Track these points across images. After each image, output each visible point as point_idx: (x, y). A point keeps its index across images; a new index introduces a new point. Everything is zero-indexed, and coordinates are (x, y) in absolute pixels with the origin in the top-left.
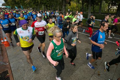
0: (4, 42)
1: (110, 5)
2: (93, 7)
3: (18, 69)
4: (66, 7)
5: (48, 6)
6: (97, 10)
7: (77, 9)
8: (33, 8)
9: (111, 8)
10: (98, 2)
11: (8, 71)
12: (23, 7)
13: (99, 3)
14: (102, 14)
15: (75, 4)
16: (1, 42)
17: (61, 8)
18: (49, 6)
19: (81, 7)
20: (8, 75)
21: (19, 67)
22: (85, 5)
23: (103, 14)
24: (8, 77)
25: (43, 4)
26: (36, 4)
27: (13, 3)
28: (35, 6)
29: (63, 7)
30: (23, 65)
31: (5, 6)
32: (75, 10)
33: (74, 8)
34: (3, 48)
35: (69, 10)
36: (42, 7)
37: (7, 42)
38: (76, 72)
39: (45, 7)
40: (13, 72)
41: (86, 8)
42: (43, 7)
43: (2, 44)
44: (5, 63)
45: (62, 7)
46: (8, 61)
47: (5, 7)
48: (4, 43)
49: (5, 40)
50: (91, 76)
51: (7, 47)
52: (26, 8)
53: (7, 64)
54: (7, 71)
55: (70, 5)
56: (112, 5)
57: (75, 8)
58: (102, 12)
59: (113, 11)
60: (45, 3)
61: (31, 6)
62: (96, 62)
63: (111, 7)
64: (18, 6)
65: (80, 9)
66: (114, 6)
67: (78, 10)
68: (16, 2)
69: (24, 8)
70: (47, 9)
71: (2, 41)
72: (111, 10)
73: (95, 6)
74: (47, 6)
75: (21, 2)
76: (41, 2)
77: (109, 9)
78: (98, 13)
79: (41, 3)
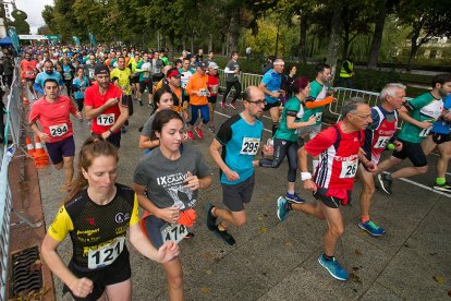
0: (34, 150)
2: (346, 39)
4: (241, 41)
5: (177, 33)
6: (358, 53)
7: (280, 45)
8: (127, 43)
9: (423, 45)
10: (367, 20)
12: (95, 39)
13: (373, 26)
14: (383, 69)
15: (275, 29)
16: (26, 149)
17: (219, 43)
18: (180, 36)
19: (294, 41)
20: (38, 262)
22: (313, 33)
23: (389, 70)
24: (38, 272)
25: (159, 26)
26: (137, 27)
27: (68, 24)
28: (134, 35)
29: (230, 39)
34: (31, 171)
35: (248, 50)
36: (154, 37)
37: (43, 150)
39: (164, 40)
41: (316, 42)
42: (159, 37)
43: (28, 155)
44: (32, 219)
45: (223, 41)
46: (40, 216)
47: (46, 38)
48: (35, 154)
49: (38, 146)
51: (41, 169)
52: (103, 41)
53: (39, 225)
54: (37, 248)
55: (255, 33)
56: (429, 33)
57: (274, 45)
58: (380, 59)
59: (433, 55)
60: (167, 26)
61: (119, 36)
62: (356, 269)
63: (423, 41)
64: (82, 35)
65: (288, 48)
66: (440, 34)
67: (282, 49)
68: (75, 21)
69: (97, 42)
70: (173, 44)
71: (30, 147)
72: (422, 52)
73: (350, 36)
74: (172, 35)
75: (91, 23)
76: (153, 22)
77: (415, 48)
78: (366, 64)
79: (152, 26)
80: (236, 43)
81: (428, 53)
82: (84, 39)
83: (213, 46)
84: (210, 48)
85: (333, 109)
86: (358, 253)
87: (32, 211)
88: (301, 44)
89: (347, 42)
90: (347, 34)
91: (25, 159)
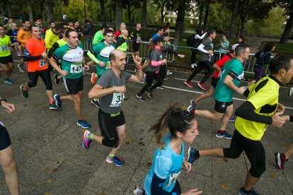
1: (165, 8)
2: (129, 10)
6: (138, 19)
7: (88, 14)
9: (167, 16)
13: (142, 3)
14: (149, 29)
17: (38, 11)
19: (98, 11)
22: (109, 6)
29: (47, 8)
32: (83, 17)
33: (78, 12)
35: (64, 16)
38: (96, 174)
41: (112, 12)
50: (132, 172)
55: (66, 4)
56: (168, 9)
57: (83, 13)
58: (148, 23)
59: (172, 21)
62: (142, 139)
63: (166, 14)
65: (95, 16)
66: (172, 10)
67: (91, 16)
72: (167, 19)
73: (131, 9)
77: (163, 17)
81: (169, 20)
86: (142, 130)
88: (102, 14)
89: (130, 13)
90: (129, 8)
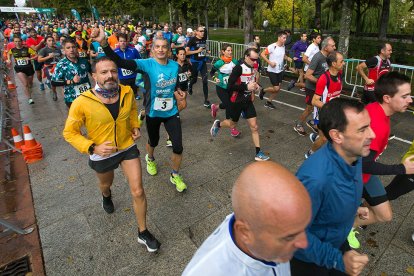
0: (23, 142)
2: (358, 11)
3: (67, 252)
4: (257, 13)
5: (189, 6)
6: (370, 25)
7: (297, 18)
8: (136, 16)
11: (31, 259)
12: (97, 12)
14: (392, 40)
15: (291, 2)
16: (12, 143)
17: (235, 16)
18: (193, 10)
19: (310, 13)
20: (28, 275)
21: (71, 244)
22: (327, 6)
28: (143, 9)
29: (246, 13)
30: (89, 237)
31: (35, 7)
32: (288, 23)
33: (284, 15)
34: (19, 166)
35: (265, 22)
36: (165, 11)
37: (34, 142)
39: (177, 13)
40: (47, 266)
41: (331, 14)
42: (171, 11)
43: (15, 149)
44: (21, 225)
45: (239, 14)
46: (32, 220)
47: (36, 11)
48: (23, 147)
49: (28, 137)
51: (32, 163)
52: (108, 15)
53: (30, 230)
54: (27, 258)
55: (270, 6)
57: (290, 17)
58: (389, 30)
64: (82, 8)
65: (305, 21)
67: (300, 22)
70: (186, 18)
71: (17, 139)
73: (362, 9)
74: (184, 8)
78: (377, 36)
80: (252, 16)
82: (85, 12)
83: (229, 19)
84: (226, 21)
85: (348, 80)
87: (20, 215)
88: (316, 17)
89: (359, 15)
90: (359, 7)
91: (12, 153)
